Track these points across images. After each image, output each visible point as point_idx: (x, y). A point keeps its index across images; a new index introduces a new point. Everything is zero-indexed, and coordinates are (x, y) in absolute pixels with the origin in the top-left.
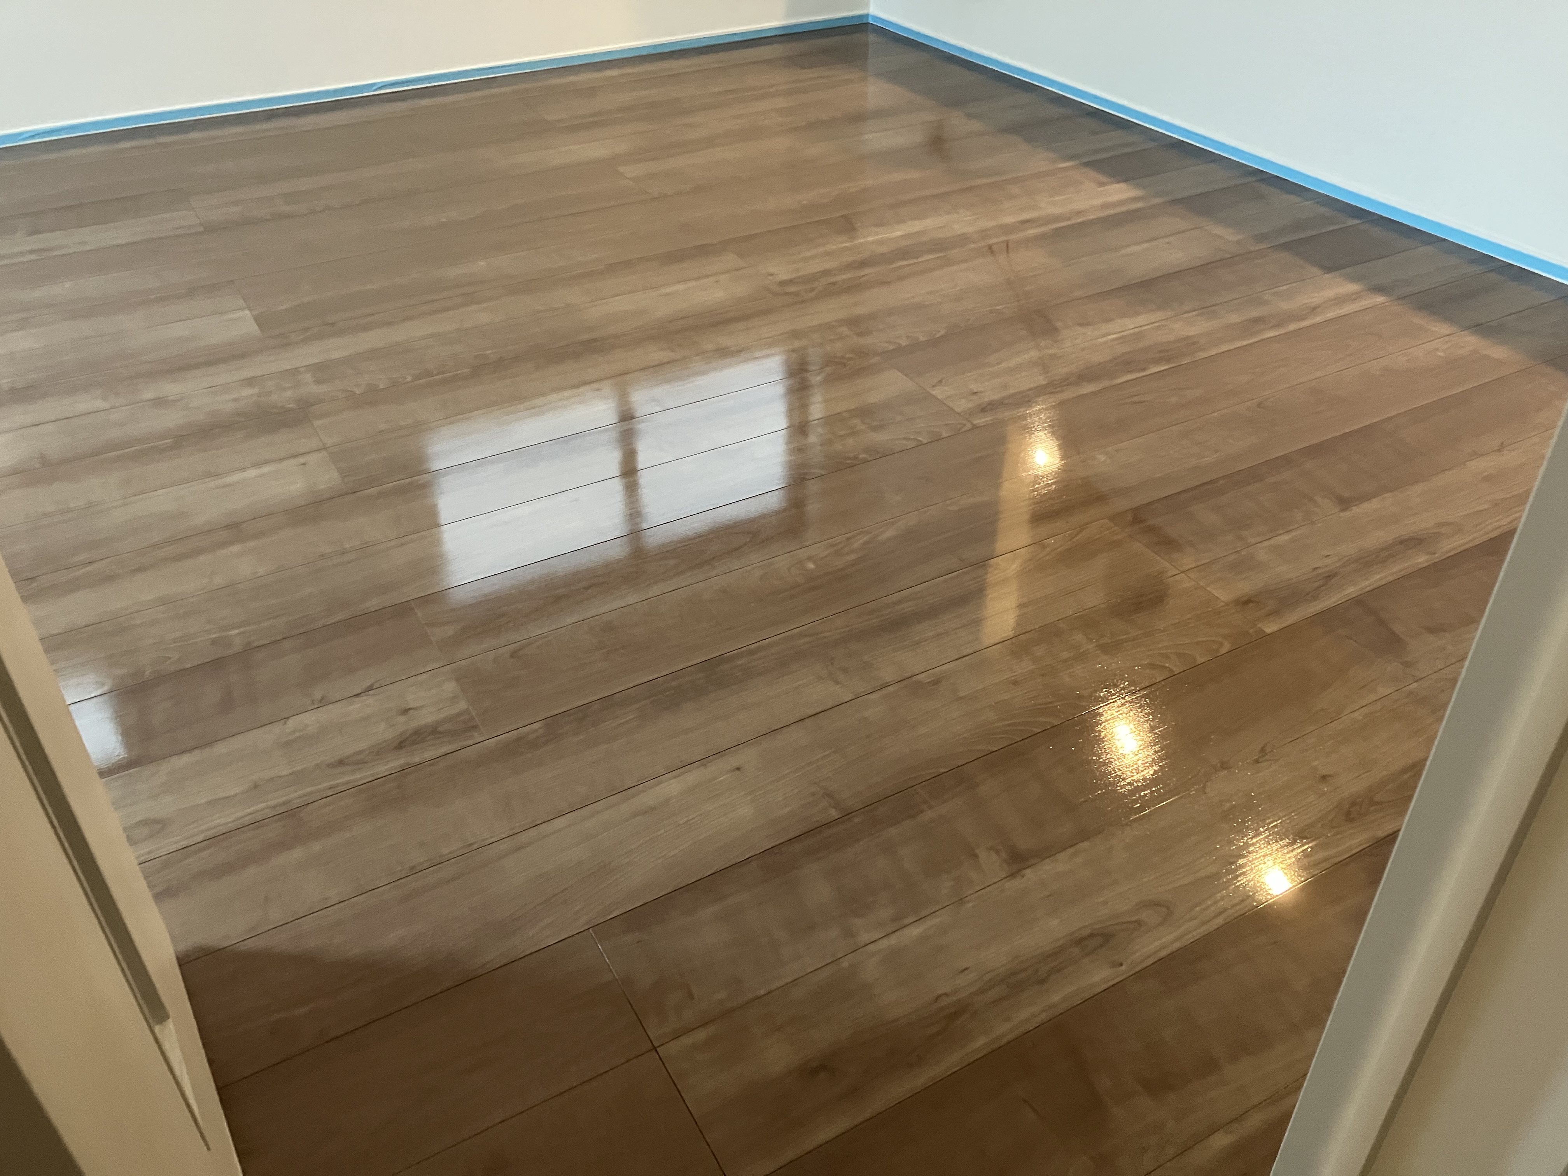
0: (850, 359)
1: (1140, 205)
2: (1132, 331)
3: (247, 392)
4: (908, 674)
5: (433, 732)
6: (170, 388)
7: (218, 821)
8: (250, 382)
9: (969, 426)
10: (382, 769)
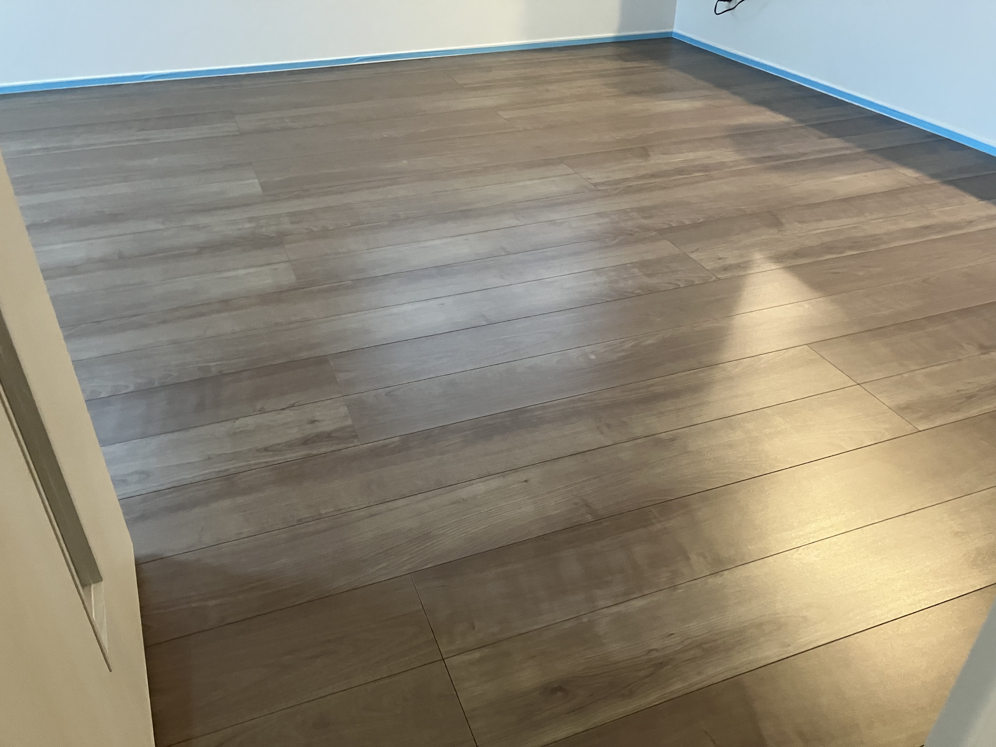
0: (637, 232)
1: (848, 152)
2: (835, 228)
3: (247, 225)
4: (654, 433)
5: (328, 436)
6: (203, 220)
7: (183, 477)
8: (250, 220)
9: (714, 278)
10: (290, 456)
